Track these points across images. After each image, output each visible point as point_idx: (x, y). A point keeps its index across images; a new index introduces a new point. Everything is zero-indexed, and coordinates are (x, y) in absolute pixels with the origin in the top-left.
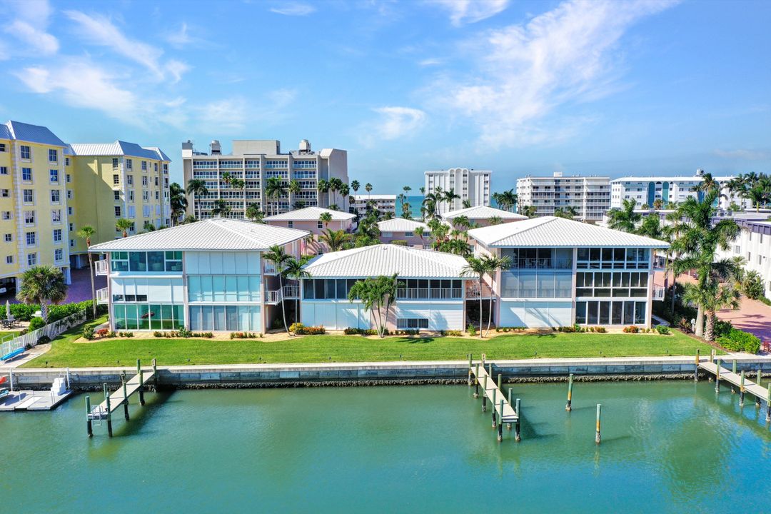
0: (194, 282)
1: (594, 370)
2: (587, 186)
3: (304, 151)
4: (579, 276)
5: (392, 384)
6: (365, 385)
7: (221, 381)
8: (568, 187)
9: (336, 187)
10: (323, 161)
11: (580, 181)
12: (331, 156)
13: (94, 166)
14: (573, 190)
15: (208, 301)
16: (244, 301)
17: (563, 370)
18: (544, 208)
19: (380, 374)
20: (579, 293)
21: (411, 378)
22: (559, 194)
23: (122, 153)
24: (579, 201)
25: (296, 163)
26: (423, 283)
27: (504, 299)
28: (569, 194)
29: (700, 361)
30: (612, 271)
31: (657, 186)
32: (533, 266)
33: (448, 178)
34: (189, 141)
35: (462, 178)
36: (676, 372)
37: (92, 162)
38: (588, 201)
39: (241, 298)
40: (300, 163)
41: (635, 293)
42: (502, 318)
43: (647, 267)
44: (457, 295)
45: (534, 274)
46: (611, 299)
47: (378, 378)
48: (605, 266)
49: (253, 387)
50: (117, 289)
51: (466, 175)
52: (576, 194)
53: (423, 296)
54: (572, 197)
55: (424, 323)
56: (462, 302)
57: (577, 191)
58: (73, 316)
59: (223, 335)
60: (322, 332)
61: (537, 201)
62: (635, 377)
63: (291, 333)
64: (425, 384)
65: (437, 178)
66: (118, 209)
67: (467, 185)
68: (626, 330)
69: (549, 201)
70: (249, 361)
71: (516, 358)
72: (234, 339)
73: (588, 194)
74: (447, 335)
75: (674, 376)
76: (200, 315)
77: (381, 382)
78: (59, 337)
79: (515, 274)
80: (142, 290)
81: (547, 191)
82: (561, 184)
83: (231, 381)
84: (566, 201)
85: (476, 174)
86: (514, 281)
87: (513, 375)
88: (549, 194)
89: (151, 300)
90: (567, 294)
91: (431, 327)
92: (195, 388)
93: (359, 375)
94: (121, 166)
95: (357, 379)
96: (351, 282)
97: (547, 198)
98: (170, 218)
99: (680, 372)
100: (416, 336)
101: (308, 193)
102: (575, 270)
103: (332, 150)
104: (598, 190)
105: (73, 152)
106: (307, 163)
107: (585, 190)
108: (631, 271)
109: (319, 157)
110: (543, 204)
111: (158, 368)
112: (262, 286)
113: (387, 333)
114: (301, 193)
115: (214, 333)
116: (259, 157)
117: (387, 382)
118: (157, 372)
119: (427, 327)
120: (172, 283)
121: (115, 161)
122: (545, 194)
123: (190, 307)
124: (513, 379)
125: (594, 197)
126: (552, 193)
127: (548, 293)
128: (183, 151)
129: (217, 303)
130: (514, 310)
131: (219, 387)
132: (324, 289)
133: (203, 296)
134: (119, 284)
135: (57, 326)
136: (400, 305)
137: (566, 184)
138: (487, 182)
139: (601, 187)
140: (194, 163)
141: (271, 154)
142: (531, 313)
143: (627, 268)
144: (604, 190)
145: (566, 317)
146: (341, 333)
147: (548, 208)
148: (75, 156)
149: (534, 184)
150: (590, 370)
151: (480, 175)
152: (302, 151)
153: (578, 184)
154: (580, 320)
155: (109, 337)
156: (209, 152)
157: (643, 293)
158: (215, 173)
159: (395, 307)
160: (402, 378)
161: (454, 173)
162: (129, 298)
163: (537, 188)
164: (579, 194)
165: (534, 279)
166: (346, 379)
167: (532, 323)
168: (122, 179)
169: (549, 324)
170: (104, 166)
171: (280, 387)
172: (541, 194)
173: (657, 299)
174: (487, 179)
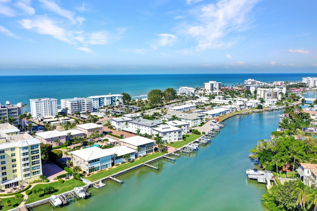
8: (81, 103)
15: (103, 165)
22: (79, 105)
24: (84, 108)
25: (8, 110)
31: (101, 99)
33: (43, 103)
39: (108, 162)
46: (150, 149)
54: (82, 106)
57: (83, 104)
59: (107, 169)
60: (119, 164)
63: (115, 166)
67: (50, 105)
69: (76, 108)
81: (75, 105)
84: (80, 107)
85: (52, 101)
97: (75, 107)
100: (131, 161)
104: (90, 103)
106: (13, 109)
107: (86, 103)
108: (152, 145)
109: (18, 107)
112: (111, 160)
125: (88, 105)
126: (77, 105)
129: (105, 164)
137: (80, 102)
139: (90, 102)
144: (91, 103)
147: (76, 110)
149: (71, 103)
155: (91, 175)
157: (153, 148)
162: (91, 167)
172: (73, 106)
174: (56, 102)
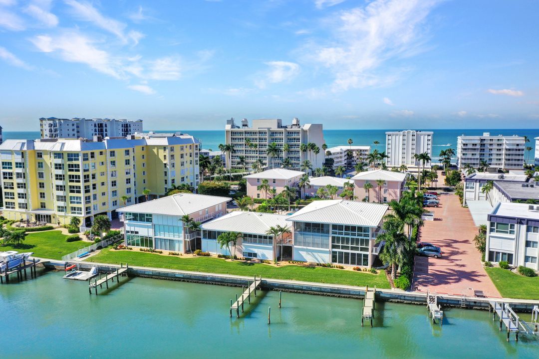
0: (157, 228)
1: (315, 289)
2: (506, 144)
3: (295, 125)
4: (333, 238)
5: (221, 285)
6: (210, 284)
7: (153, 275)
8: (491, 145)
9: (312, 148)
10: (304, 132)
11: (501, 140)
12: (309, 129)
13: (155, 150)
14: (495, 147)
15: (162, 237)
16: (176, 238)
17: (300, 287)
18: (471, 159)
19: (216, 280)
20: (333, 247)
21: (230, 283)
22: (484, 149)
23: (167, 144)
24: (500, 155)
25: (288, 133)
26: (255, 236)
27: (295, 246)
28: (492, 150)
29: (368, 291)
30: (350, 237)
32: (310, 231)
33: (401, 137)
34: (232, 119)
35: (411, 137)
36: (357, 295)
37: (154, 149)
38: (506, 155)
39: (175, 236)
40: (291, 133)
41: (362, 249)
42: (295, 256)
43: (369, 237)
44: (271, 243)
45: (310, 235)
46: (350, 251)
47: (216, 281)
48: (346, 234)
49: (165, 279)
50: (128, 228)
51: (414, 135)
52: (498, 150)
53: (255, 242)
54: (494, 152)
55: (255, 255)
56: (272, 247)
57: (498, 147)
58: (115, 237)
59: (166, 253)
60: (208, 255)
61: (466, 154)
62: (336, 295)
63: (194, 254)
64: (236, 286)
65: (394, 137)
66: (166, 172)
67: (415, 142)
68: (354, 269)
69: (475, 154)
70: (166, 267)
71: (281, 279)
72: (170, 255)
73: (506, 149)
74: (264, 262)
75: (356, 297)
76: (163, 243)
77: (217, 283)
78: (106, 247)
79: (301, 234)
80: (137, 229)
82: (485, 142)
83: (156, 276)
84: (489, 154)
85: (422, 135)
86: (301, 238)
87: (276, 287)
88: (475, 149)
89: (140, 234)
90: (327, 246)
91: (258, 258)
92: (142, 277)
93: (208, 279)
94: (167, 151)
95: (207, 281)
96: (219, 233)
97: (473, 152)
98: (199, 173)
99: (360, 295)
100: (249, 262)
101: (295, 151)
102: (331, 235)
103: (311, 125)
104: (515, 147)
105: (146, 143)
106: (295, 133)
107: (504, 147)
108: (360, 238)
109: (302, 129)
110: (470, 156)
111: (129, 267)
112: (183, 231)
113: (235, 258)
114: (291, 152)
115: (163, 251)
116: (267, 129)
117: (219, 283)
118: (128, 269)
119: (256, 257)
120: (148, 227)
121: (165, 148)
122: (472, 149)
123: (155, 238)
124: (276, 289)
126: (478, 149)
127: (317, 245)
128: (226, 125)
129: (166, 238)
130: (301, 252)
131: (152, 278)
132: (211, 235)
133: (160, 234)
134: (128, 226)
135: (107, 241)
136: (244, 246)
137: (490, 142)
138: (430, 140)
139: (518, 145)
140: (232, 133)
141: (274, 128)
142: (309, 254)
143: (358, 236)
144: (519, 147)
145: (327, 259)
146: (216, 256)
147: (474, 159)
148: (147, 145)
149: (464, 142)
150: (313, 289)
151: (425, 135)
152: (293, 125)
153: (500, 142)
154: (334, 260)
155: (124, 249)
156: (241, 126)
157: (367, 250)
158: (243, 139)
159: (242, 246)
160: (226, 282)
161: (406, 134)
162: (132, 232)
163: (467, 145)
164: (500, 150)
165: (310, 238)
166: (202, 280)
167: (310, 259)
168: (167, 158)
169: (318, 261)
170: (160, 150)
171: (175, 280)
172: (468, 149)
173: (374, 253)
174: (430, 138)
